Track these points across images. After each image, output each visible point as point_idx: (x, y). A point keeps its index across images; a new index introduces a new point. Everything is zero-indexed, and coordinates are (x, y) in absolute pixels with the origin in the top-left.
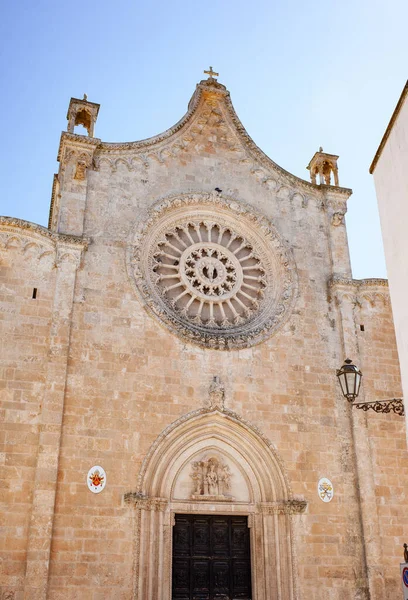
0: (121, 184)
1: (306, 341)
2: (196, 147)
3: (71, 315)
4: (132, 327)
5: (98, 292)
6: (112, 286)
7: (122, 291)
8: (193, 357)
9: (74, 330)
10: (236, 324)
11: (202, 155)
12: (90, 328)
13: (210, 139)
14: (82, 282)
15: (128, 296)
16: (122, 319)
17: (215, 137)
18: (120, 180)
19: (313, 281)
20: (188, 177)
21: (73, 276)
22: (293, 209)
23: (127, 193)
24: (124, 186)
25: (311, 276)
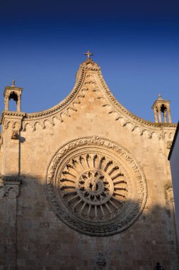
0: (38, 138)
1: (153, 225)
2: (82, 107)
3: (16, 224)
4: (51, 227)
5: (30, 208)
6: (38, 204)
7: (43, 206)
8: (86, 242)
9: (18, 232)
10: (111, 218)
11: (86, 112)
12: (27, 231)
13: (90, 100)
14: (21, 203)
15: (47, 209)
16: (44, 223)
17: (93, 99)
18: (38, 135)
19: (156, 186)
20: (78, 128)
21: (15, 200)
22: (142, 141)
23: (42, 144)
24: (41, 139)
25: (155, 184)
